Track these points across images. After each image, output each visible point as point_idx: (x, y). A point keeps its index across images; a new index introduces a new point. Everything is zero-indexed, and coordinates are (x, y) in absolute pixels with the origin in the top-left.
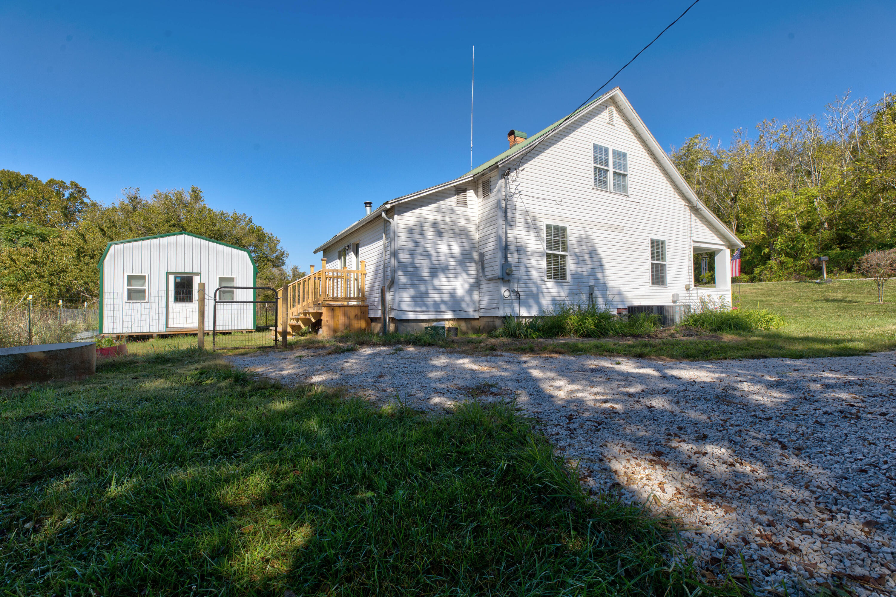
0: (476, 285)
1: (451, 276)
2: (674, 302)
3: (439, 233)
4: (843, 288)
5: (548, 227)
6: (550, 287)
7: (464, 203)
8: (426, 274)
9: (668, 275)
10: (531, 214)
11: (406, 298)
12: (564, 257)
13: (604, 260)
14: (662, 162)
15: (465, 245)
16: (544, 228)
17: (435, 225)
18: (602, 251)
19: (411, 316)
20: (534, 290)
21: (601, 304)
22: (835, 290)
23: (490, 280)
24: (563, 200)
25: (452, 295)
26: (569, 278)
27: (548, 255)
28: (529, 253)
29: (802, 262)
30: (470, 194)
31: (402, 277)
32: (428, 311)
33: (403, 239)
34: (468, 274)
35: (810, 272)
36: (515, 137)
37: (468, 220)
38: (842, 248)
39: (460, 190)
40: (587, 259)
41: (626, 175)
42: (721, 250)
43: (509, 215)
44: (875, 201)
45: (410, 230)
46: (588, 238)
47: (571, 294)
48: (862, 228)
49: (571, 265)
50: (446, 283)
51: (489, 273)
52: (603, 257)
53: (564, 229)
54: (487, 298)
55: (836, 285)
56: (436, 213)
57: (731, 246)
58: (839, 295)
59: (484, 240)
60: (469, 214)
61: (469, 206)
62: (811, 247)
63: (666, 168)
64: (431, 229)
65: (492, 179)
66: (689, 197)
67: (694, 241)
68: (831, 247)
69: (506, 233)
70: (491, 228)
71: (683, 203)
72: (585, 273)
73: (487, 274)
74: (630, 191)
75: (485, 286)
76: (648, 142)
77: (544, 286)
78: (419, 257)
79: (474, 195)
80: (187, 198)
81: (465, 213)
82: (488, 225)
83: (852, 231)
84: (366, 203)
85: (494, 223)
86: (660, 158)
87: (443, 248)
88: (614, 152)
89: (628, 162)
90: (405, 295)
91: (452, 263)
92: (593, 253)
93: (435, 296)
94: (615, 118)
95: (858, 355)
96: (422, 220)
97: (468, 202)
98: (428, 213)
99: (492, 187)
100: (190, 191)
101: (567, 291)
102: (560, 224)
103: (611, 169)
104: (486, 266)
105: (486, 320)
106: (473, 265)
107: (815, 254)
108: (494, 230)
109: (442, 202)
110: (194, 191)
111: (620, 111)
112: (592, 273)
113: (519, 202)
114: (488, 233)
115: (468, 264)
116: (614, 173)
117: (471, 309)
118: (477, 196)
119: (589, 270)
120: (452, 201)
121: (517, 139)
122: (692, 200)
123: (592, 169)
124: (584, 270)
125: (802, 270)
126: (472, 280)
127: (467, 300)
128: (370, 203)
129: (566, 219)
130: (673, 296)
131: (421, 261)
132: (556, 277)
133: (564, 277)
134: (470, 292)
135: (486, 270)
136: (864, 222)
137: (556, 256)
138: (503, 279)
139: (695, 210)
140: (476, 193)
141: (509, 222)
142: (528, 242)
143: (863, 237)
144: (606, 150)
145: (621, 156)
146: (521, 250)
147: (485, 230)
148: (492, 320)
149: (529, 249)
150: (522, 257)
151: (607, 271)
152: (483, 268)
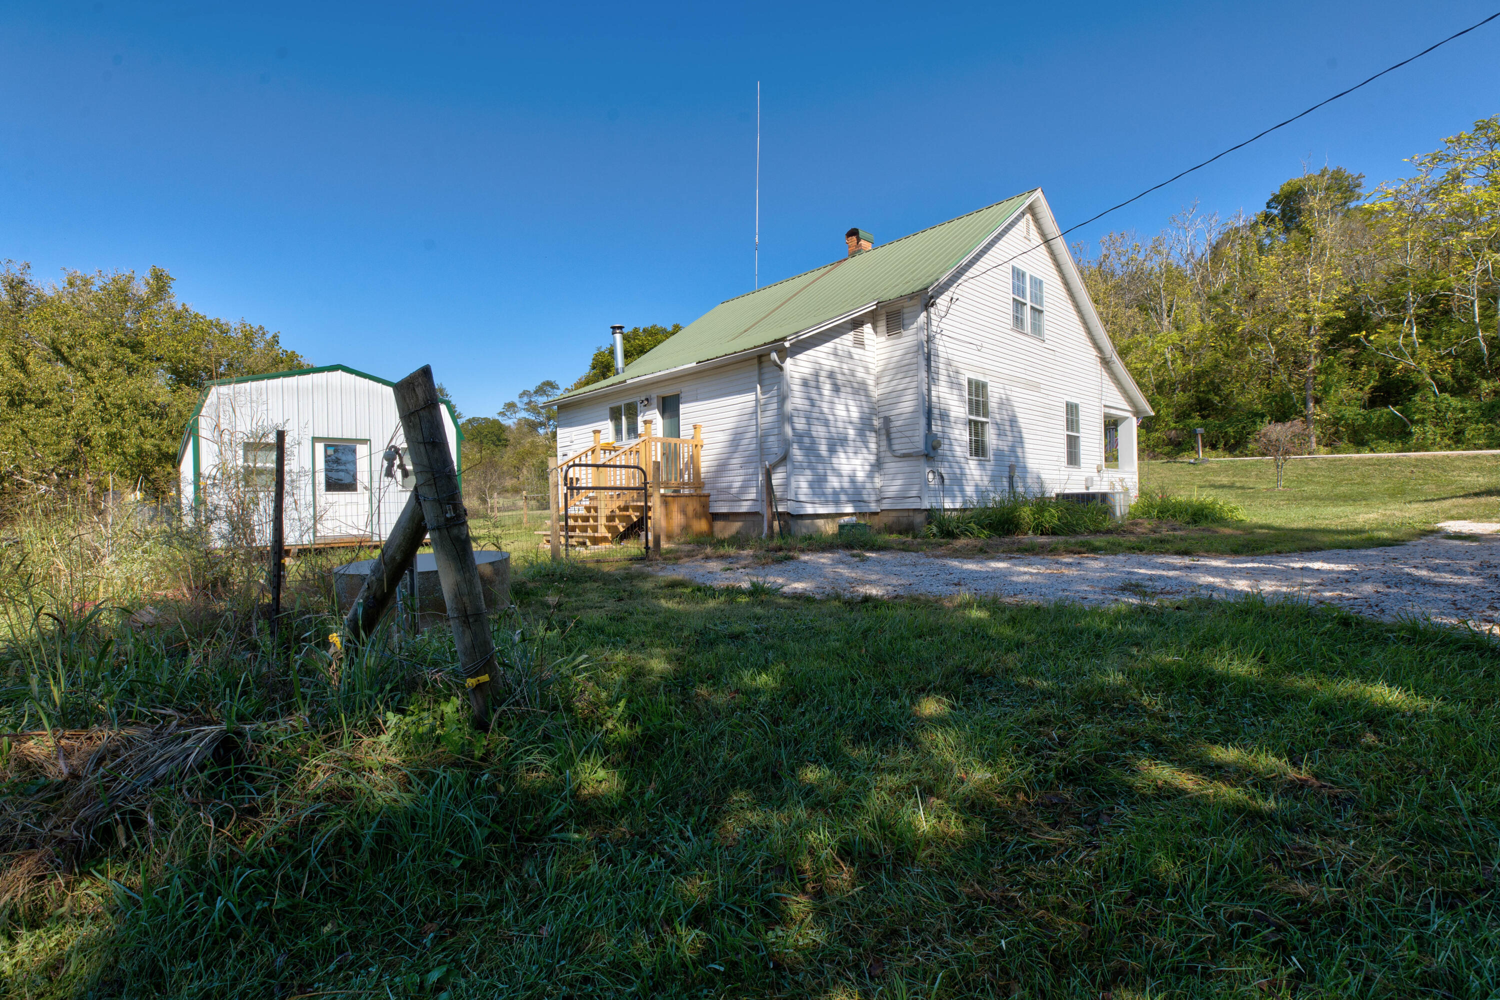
0: (878, 466)
1: (850, 450)
2: (1087, 488)
3: (836, 389)
4: (1225, 469)
5: (970, 382)
6: (972, 467)
7: (860, 343)
8: (823, 449)
9: (1082, 452)
10: (955, 364)
11: (802, 484)
12: (983, 423)
13: (1024, 430)
14: (1077, 295)
15: (864, 404)
16: (966, 383)
17: (831, 375)
18: (1022, 421)
19: (810, 510)
20: (958, 471)
21: (1020, 489)
22: (1216, 473)
23: (905, 456)
24: (984, 345)
25: (853, 479)
26: (991, 455)
27: (970, 421)
28: (952, 419)
29: (1157, 434)
30: (868, 328)
31: (797, 453)
32: (826, 503)
33: (797, 394)
34: (867, 448)
35: (1167, 449)
36: (859, 240)
37: (867, 369)
38: (1203, 417)
39: (856, 324)
40: (1008, 428)
41: (1042, 312)
42: (1126, 418)
43: (933, 364)
44: (1241, 355)
45: (805, 383)
46: (1008, 400)
47: (993, 479)
48: (1227, 392)
49: (991, 438)
50: (844, 461)
51: (900, 446)
52: (1022, 425)
53: (984, 386)
54: (899, 482)
55: (1215, 466)
56: (832, 357)
57: (1137, 413)
58: (1225, 480)
59: (894, 397)
60: (867, 359)
61: (867, 347)
62: (1168, 415)
63: (1081, 304)
64: (828, 381)
65: (905, 310)
66: (1102, 345)
67: (1105, 406)
68: (1189, 415)
69: (929, 390)
70: (907, 380)
71: (1094, 352)
72: (1006, 448)
73: (895, 447)
74: (1047, 334)
75: (891, 466)
76: (1063, 267)
77: (966, 466)
78: (816, 422)
79: (872, 331)
80: (141, 289)
81: (864, 358)
82: (900, 376)
83: (1216, 395)
84: (614, 328)
85: (911, 373)
86: (1074, 290)
87: (840, 411)
88: (1031, 277)
89: (1045, 294)
90: (802, 478)
91: (851, 433)
92: (1013, 421)
93: (834, 482)
94: (1031, 232)
95: (1390, 545)
96: (817, 367)
97: (866, 342)
98: (824, 355)
99: (906, 322)
100: (147, 275)
101: (989, 473)
102: (981, 378)
103: (1029, 304)
104: (893, 435)
105: (894, 514)
106: (873, 434)
107: (1173, 425)
108: (914, 384)
109: (837, 340)
110: (158, 277)
111: (1036, 221)
112: (1013, 450)
113: (944, 348)
114: (901, 387)
115: (868, 433)
116: (1032, 308)
117: (873, 498)
118: (876, 332)
119: (1010, 444)
120: (848, 338)
121: (862, 242)
122: (1105, 349)
123: (1011, 302)
124: (1005, 443)
125: (1157, 446)
126: (872, 458)
127: (868, 485)
128: (621, 328)
129: (987, 372)
130: (1086, 480)
131: (819, 431)
132: (977, 455)
133: (984, 454)
134: (870, 476)
135: (894, 441)
136: (1228, 383)
137: (976, 422)
138: (927, 456)
139: (1106, 362)
140: (875, 328)
141: (932, 377)
142: (951, 402)
143: (1228, 403)
144: (1024, 275)
145: (1037, 284)
146: (944, 416)
147: (895, 382)
148: (906, 514)
149: (952, 414)
150: (946, 424)
151: (1026, 445)
152: (889, 439)
